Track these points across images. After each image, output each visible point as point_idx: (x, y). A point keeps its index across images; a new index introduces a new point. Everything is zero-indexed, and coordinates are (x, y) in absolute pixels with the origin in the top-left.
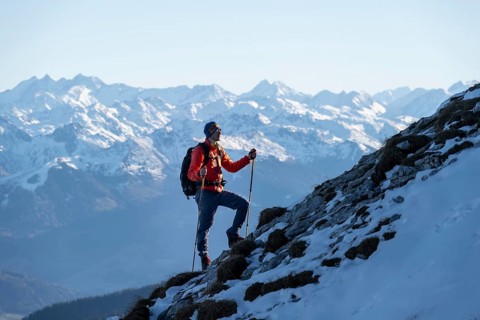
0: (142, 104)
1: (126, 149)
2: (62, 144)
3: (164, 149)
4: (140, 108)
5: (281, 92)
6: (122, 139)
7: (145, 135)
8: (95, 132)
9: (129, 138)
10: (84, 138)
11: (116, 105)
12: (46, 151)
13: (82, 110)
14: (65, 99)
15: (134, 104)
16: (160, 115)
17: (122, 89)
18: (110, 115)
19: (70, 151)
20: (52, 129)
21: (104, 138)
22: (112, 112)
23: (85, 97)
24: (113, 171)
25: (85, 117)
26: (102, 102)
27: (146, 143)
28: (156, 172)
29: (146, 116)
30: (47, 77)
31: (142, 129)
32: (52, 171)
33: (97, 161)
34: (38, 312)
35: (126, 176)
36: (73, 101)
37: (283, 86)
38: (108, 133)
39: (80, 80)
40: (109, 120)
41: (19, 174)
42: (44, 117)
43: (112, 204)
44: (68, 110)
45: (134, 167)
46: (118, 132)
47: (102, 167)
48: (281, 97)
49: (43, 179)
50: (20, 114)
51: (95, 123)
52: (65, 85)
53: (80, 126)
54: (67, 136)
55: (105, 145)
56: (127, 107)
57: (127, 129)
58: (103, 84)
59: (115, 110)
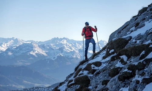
0: (77, 44)
1: (73, 53)
2: (60, 51)
3: (81, 53)
4: (76, 44)
5: (104, 42)
6: (72, 50)
7: (77, 50)
8: (67, 49)
9: (74, 50)
10: (65, 50)
11: (71, 44)
12: (57, 52)
13: (64, 44)
14: (61, 42)
15: (75, 44)
16: (80, 46)
17: (73, 41)
18: (70, 46)
19: (62, 52)
20: (58, 48)
21: (69, 50)
22: (70, 45)
23: (65, 42)
24: (70, 57)
25: (65, 46)
26: (69, 43)
27: (77, 51)
28: (79, 57)
29: (77, 46)
30: (58, 38)
31: (77, 49)
32: (58, 56)
33: (67, 55)
34: (54, 84)
35: (73, 58)
36: (63, 42)
37: (105, 41)
38: (69, 49)
39: (64, 38)
40: (70, 47)
41: (51, 57)
42: (57, 45)
43: (70, 63)
44: (62, 44)
45: (75, 56)
46: (72, 49)
47: (68, 56)
48: (105, 43)
49: (56, 58)
50: (52, 45)
51: (67, 47)
52: (61, 39)
53: (64, 47)
54: (61, 49)
55: (69, 52)
56: (74, 44)
57: (73, 49)
58: (69, 40)
59: (71, 45)
